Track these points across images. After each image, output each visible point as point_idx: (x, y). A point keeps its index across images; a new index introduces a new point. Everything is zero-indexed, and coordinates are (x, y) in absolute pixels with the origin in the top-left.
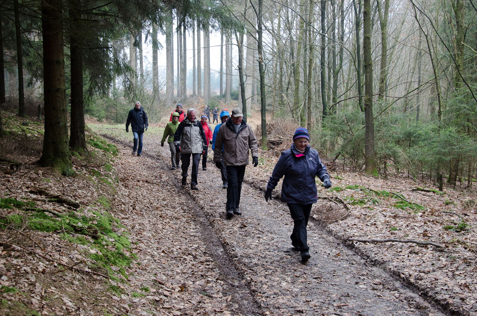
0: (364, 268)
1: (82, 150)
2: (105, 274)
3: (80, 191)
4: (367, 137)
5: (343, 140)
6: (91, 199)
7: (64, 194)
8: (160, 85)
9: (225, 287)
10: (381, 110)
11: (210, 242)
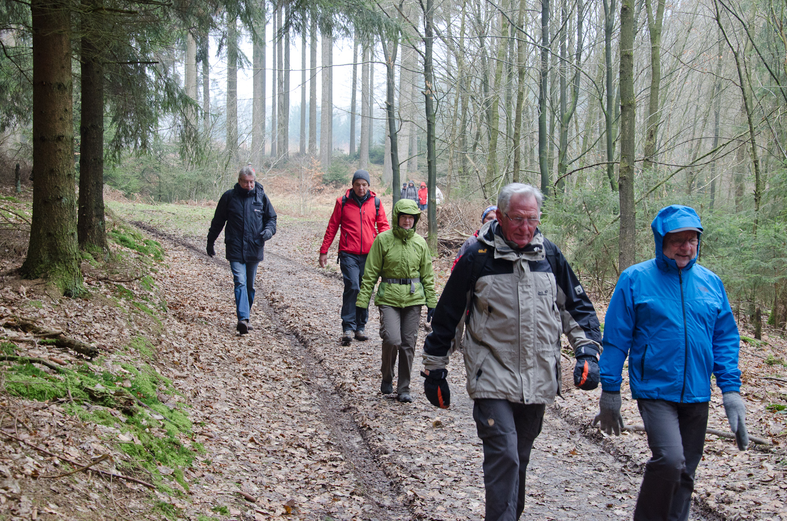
0: (621, 478)
1: (100, 249)
2: (148, 480)
3: (97, 325)
4: (622, 238)
5: (577, 242)
6: (118, 340)
7: (68, 331)
8: (239, 133)
9: (367, 507)
10: (648, 189)
11: (337, 425)
